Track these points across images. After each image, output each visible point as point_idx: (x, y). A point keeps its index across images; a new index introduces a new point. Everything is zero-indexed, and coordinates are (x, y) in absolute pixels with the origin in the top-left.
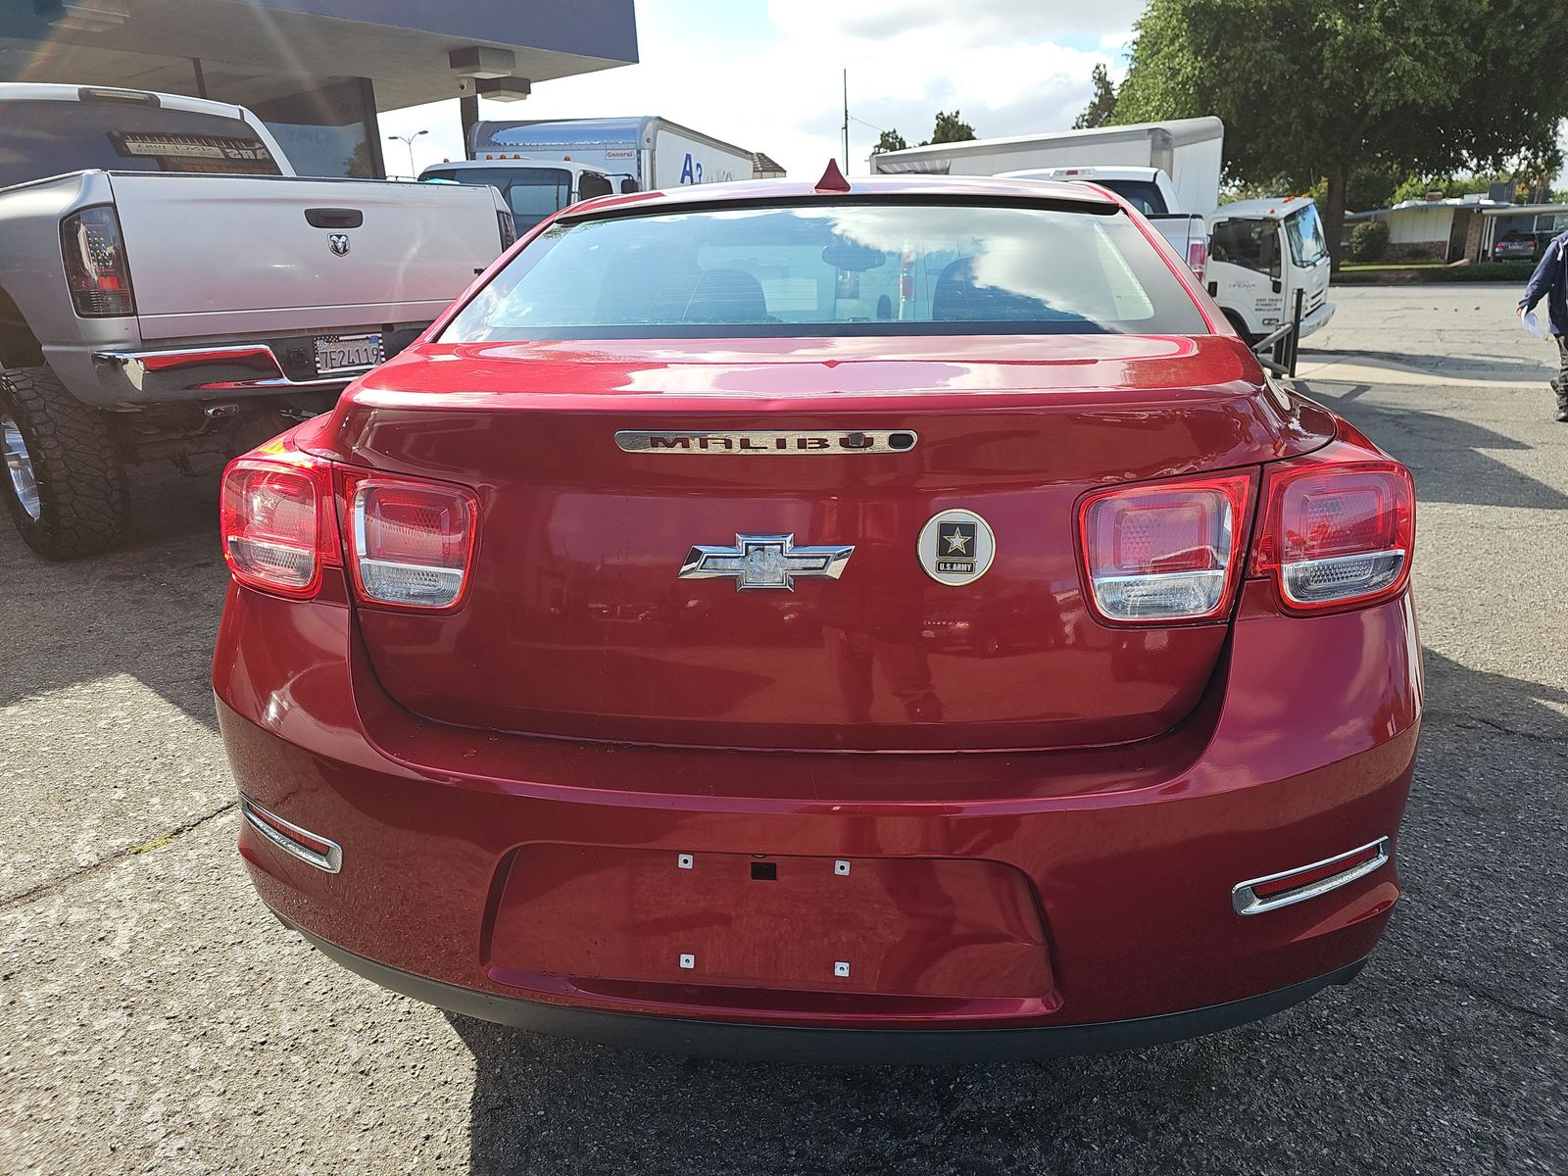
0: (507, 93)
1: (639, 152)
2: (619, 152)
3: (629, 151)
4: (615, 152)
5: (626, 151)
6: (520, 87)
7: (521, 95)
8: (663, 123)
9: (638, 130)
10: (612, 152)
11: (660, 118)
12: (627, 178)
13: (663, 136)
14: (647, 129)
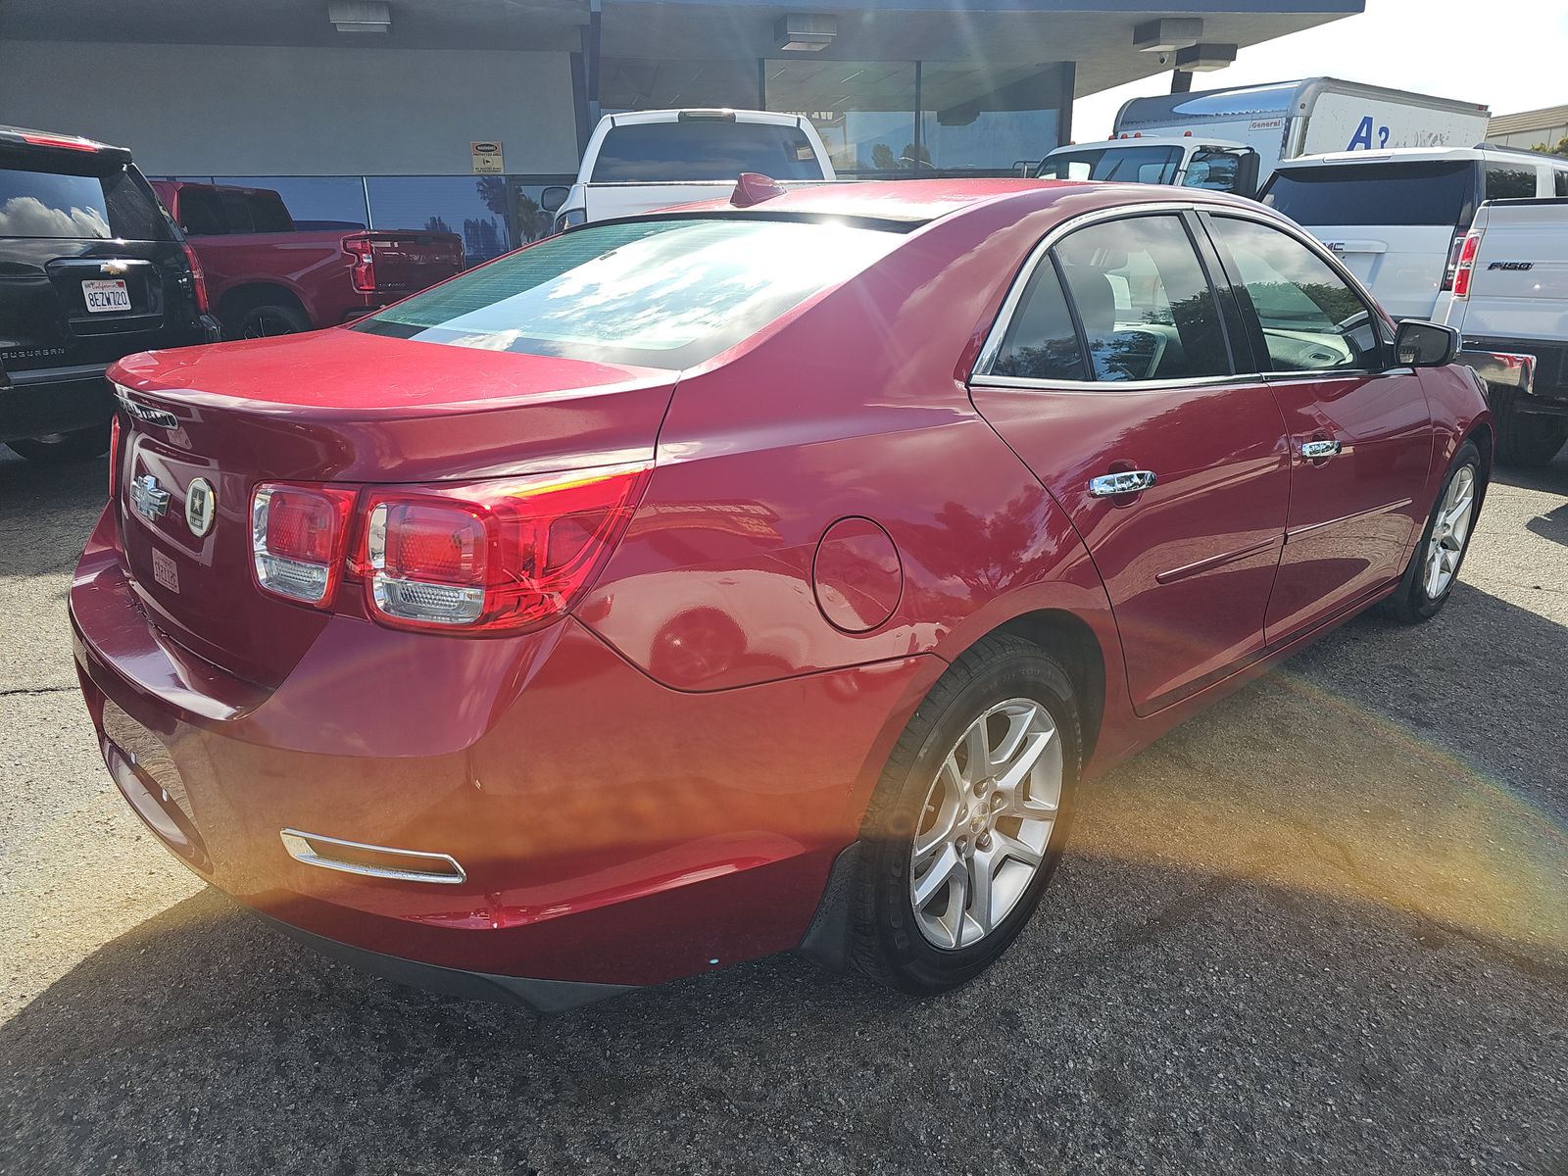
0: (1207, 62)
1: (1289, 121)
2: (1265, 121)
3: (1277, 120)
4: (1261, 121)
5: (1274, 120)
6: (1225, 54)
7: (1224, 62)
8: (1331, 84)
9: (1293, 95)
10: (1258, 122)
11: (1329, 79)
12: (1247, 151)
13: (1327, 99)
14: (1305, 93)
